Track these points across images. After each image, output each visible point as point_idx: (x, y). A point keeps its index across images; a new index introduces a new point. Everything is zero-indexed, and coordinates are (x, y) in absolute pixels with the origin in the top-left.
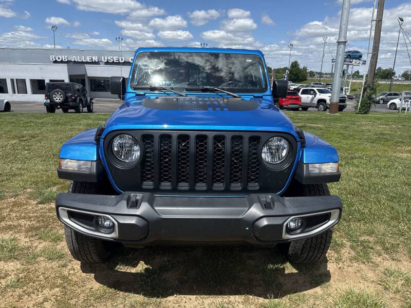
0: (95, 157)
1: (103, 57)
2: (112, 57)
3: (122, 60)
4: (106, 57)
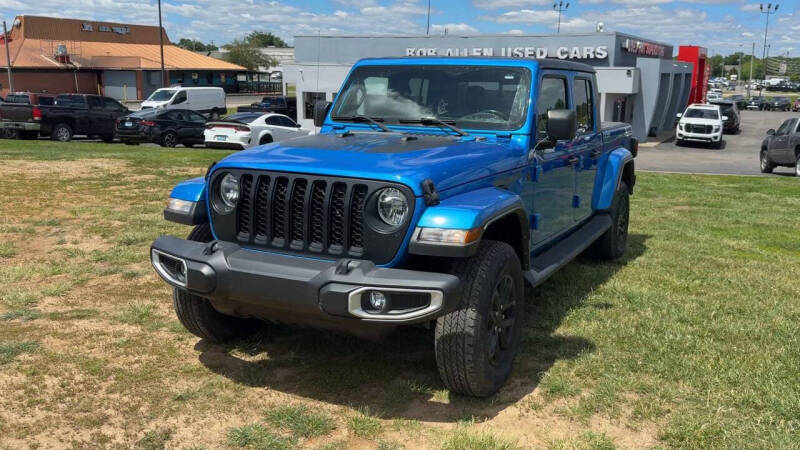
0: (199, 197)
1: (503, 50)
2: (521, 49)
3: (542, 53)
4: (510, 50)
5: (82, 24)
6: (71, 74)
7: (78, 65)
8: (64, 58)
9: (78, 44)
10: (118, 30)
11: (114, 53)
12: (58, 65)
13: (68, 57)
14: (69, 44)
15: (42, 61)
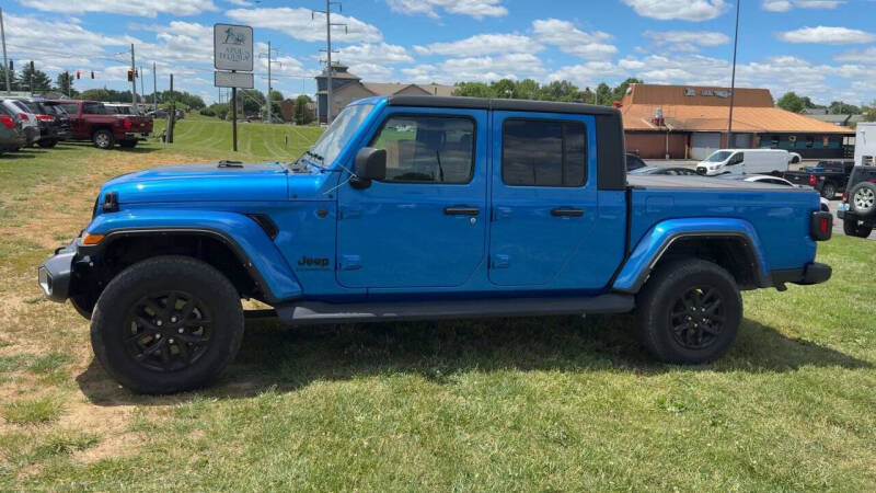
5: (685, 89)
6: (663, 136)
7: (670, 127)
8: (660, 121)
9: (673, 108)
10: (720, 94)
11: (708, 116)
12: (652, 127)
13: (663, 120)
14: (665, 108)
15: (642, 123)
